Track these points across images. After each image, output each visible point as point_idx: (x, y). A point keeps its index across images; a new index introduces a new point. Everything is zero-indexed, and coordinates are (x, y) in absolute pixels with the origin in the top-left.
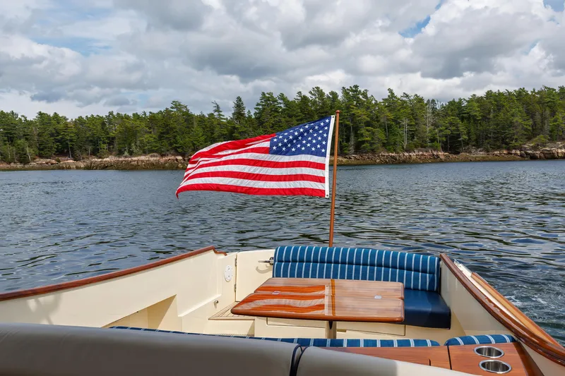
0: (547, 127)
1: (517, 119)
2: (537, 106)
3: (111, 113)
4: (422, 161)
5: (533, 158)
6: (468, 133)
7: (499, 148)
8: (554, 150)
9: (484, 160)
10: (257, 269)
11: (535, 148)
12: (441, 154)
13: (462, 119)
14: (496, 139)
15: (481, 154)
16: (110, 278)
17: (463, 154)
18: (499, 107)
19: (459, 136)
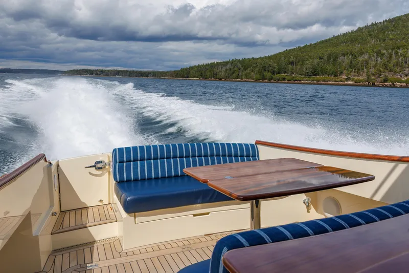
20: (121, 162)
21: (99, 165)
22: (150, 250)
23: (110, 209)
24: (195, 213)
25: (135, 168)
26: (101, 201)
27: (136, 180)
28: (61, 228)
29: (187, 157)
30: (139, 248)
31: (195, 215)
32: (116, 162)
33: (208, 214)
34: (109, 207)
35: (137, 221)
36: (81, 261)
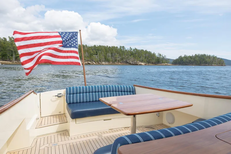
20: (70, 94)
21: (59, 95)
22: (82, 136)
23: (64, 117)
25: (77, 97)
26: (60, 112)
28: (41, 125)
30: (78, 136)
31: (104, 120)
32: (67, 94)
33: (111, 119)
34: (64, 115)
35: (77, 123)
36: (49, 142)
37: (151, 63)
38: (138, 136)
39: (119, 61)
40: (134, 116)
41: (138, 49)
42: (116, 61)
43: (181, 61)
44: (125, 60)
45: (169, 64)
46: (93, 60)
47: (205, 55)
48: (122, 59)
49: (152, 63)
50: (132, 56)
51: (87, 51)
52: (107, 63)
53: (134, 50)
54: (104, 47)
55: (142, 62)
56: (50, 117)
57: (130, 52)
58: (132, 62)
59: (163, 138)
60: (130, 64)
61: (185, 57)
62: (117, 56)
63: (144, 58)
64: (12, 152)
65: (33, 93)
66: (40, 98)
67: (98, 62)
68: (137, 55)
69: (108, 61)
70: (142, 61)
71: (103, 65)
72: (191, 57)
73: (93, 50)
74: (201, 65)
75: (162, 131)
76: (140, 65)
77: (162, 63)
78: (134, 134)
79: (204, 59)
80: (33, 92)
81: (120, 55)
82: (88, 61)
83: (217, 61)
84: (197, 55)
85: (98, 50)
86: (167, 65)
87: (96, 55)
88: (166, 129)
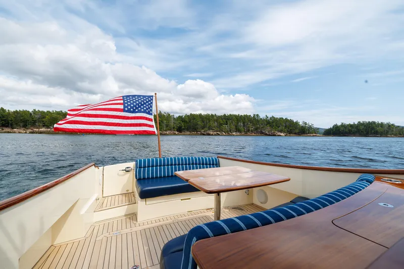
0: (208, 126)
1: (199, 123)
2: (205, 119)
3: (35, 110)
4: (171, 135)
5: (204, 135)
6: (185, 127)
7: (194, 131)
8: (210, 132)
9: (189, 135)
10: (118, 174)
11: (204, 132)
12: (176, 132)
13: (183, 122)
14: (193, 128)
15: (188, 133)
16: (67, 179)
17: (183, 133)
18: (194, 119)
19: (181, 127)
20: (140, 167)
21: (127, 169)
22: (154, 221)
23: (132, 196)
24: (182, 198)
25: (148, 171)
26: (127, 191)
27: (148, 178)
28: (101, 207)
29: (175, 165)
30: (147, 221)
31: (182, 200)
32: (137, 168)
33: (190, 199)
34: (132, 194)
35: (147, 204)
36: (110, 230)
37: (293, 134)
38: (223, 224)
39: (252, 131)
40: (218, 195)
41: (276, 117)
42: (249, 131)
43: (337, 131)
44: (259, 130)
45: (318, 135)
46: (222, 131)
47: (374, 123)
48: (256, 129)
49: (295, 134)
50: (268, 126)
51: (217, 121)
52: (238, 134)
53: (271, 118)
54: (235, 116)
55: (281, 133)
56: (118, 196)
57: (266, 121)
58: (269, 132)
59: (259, 226)
60: (266, 135)
61: (343, 125)
62: (250, 125)
63: (283, 127)
64: (71, 242)
65: (93, 167)
66: (103, 173)
67: (228, 132)
68: (274, 124)
69: (239, 131)
70: (281, 131)
71: (234, 135)
72: (351, 126)
73: (222, 119)
74: (368, 137)
75: (256, 215)
76: (278, 136)
77: (308, 133)
78: (217, 221)
79: (373, 128)
80: (94, 165)
81: (254, 125)
82: (217, 131)
83: (394, 130)
84: (361, 122)
85: (228, 119)
86: (316, 136)
87: (226, 124)
88: (262, 213)
